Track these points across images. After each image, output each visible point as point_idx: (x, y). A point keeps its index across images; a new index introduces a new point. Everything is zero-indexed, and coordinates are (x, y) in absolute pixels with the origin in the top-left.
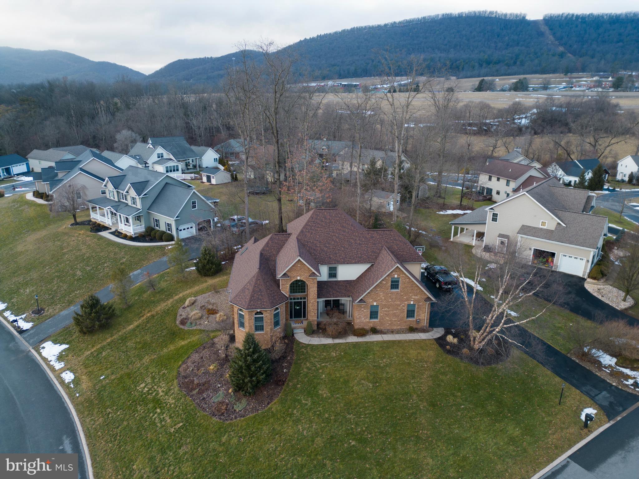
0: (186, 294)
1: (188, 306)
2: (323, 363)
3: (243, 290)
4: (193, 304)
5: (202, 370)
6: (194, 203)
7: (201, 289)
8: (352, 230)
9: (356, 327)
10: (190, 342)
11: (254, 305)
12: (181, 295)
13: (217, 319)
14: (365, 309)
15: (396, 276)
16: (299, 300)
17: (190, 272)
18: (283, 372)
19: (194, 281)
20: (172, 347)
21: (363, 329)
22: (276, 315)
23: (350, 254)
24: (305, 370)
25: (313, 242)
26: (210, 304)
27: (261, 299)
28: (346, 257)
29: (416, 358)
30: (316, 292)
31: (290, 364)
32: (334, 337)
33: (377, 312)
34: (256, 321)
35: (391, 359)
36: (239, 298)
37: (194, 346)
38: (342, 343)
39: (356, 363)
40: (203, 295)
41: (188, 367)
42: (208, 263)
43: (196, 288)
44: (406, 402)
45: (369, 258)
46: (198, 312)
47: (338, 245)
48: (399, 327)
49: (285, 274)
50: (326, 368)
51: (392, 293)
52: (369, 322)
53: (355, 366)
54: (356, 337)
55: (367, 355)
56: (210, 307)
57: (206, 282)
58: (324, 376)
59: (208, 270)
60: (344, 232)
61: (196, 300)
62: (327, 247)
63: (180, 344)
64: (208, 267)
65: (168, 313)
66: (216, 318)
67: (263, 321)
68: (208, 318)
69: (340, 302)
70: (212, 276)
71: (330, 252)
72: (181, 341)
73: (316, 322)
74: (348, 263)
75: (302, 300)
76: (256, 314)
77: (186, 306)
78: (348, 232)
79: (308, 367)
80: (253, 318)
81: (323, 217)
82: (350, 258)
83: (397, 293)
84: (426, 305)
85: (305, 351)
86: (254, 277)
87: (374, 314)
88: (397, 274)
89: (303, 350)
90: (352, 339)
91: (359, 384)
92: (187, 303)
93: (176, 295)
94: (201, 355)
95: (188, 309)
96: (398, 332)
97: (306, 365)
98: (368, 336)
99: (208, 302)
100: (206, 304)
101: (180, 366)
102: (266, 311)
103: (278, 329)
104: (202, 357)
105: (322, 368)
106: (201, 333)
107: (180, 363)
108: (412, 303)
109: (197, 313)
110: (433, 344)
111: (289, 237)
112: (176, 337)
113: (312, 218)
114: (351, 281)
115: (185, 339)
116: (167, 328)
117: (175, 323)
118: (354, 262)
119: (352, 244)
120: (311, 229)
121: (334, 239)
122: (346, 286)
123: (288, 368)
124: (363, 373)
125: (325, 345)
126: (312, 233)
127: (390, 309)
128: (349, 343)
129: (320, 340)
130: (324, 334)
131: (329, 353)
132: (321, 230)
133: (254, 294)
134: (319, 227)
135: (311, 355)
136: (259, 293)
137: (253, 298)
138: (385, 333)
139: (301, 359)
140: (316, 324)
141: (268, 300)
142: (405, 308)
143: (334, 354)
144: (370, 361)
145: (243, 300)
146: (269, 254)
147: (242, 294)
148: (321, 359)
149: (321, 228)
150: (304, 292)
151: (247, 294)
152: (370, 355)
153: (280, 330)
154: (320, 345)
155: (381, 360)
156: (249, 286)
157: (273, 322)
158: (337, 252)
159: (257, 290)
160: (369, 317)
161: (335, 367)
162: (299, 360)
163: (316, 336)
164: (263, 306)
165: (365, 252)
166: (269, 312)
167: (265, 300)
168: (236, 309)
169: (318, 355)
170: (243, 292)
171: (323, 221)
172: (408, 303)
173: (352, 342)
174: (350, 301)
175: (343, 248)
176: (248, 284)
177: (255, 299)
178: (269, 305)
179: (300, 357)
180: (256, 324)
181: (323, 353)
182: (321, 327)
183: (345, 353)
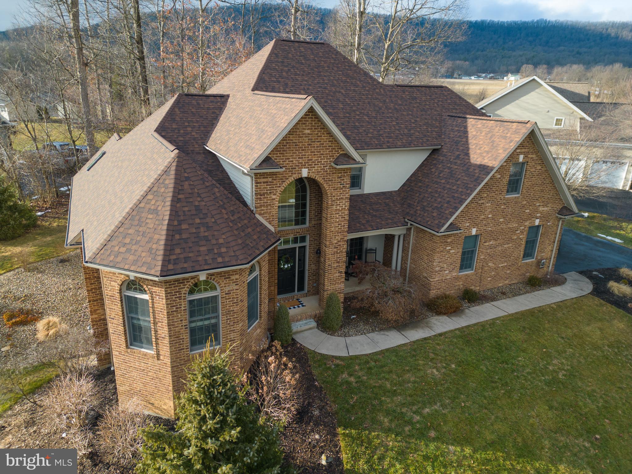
3: (135, 216)
8: (369, 83)
9: (433, 293)
11: (186, 259)
14: (453, 248)
15: (521, 159)
16: (291, 246)
18: (320, 465)
22: (252, 286)
23: (385, 128)
26: (14, 299)
27: (206, 239)
28: (381, 135)
32: (401, 326)
34: (191, 314)
45: (425, 136)
47: (354, 111)
48: (507, 282)
49: (269, 158)
51: (508, 202)
52: (457, 278)
53: (509, 395)
56: (15, 306)
66: (35, 332)
67: (215, 309)
68: (10, 335)
69: (365, 246)
73: (342, 296)
74: (389, 147)
75: (297, 245)
76: (191, 292)
78: (364, 87)
80: (184, 305)
81: (301, 56)
82: (391, 137)
83: (516, 202)
84: (558, 224)
85: (352, 379)
88: (524, 153)
89: (344, 376)
90: (443, 324)
96: (514, 292)
98: (467, 311)
102: (227, 276)
103: (255, 329)
105: (432, 422)
108: (537, 222)
110: (602, 305)
111: (224, 103)
113: (277, 56)
114: (391, 193)
119: (380, 109)
120: (281, 77)
123: (330, 445)
124: (542, 413)
127: (498, 241)
128: (446, 333)
129: (372, 340)
130: (367, 322)
131: (422, 373)
132: (306, 81)
133: (180, 224)
134: (299, 75)
135: (375, 387)
136: (198, 221)
137: (177, 237)
138: (493, 299)
139: (353, 406)
140: (342, 300)
141: (230, 239)
142: (523, 237)
143: (435, 371)
144: (528, 373)
145: (140, 249)
146: (182, 139)
147: (131, 231)
148: (411, 396)
149: (303, 75)
150: (304, 222)
151: (151, 226)
152: (518, 357)
153: (259, 331)
154: (382, 352)
155: (548, 364)
156: (153, 202)
157: (246, 311)
158: (357, 124)
159: (186, 209)
160: (458, 265)
161: (464, 412)
162: (348, 411)
163: (352, 332)
164: (220, 260)
165: (414, 125)
166: (237, 276)
167: (221, 241)
168: (113, 283)
169: (395, 385)
170: (136, 223)
171: (302, 64)
172: (530, 225)
173: (451, 331)
174: (399, 236)
175: (365, 117)
176: (150, 197)
177: (186, 241)
178: (238, 253)
179: (347, 402)
180: (193, 325)
181: (407, 376)
182: (358, 305)
183: (459, 364)
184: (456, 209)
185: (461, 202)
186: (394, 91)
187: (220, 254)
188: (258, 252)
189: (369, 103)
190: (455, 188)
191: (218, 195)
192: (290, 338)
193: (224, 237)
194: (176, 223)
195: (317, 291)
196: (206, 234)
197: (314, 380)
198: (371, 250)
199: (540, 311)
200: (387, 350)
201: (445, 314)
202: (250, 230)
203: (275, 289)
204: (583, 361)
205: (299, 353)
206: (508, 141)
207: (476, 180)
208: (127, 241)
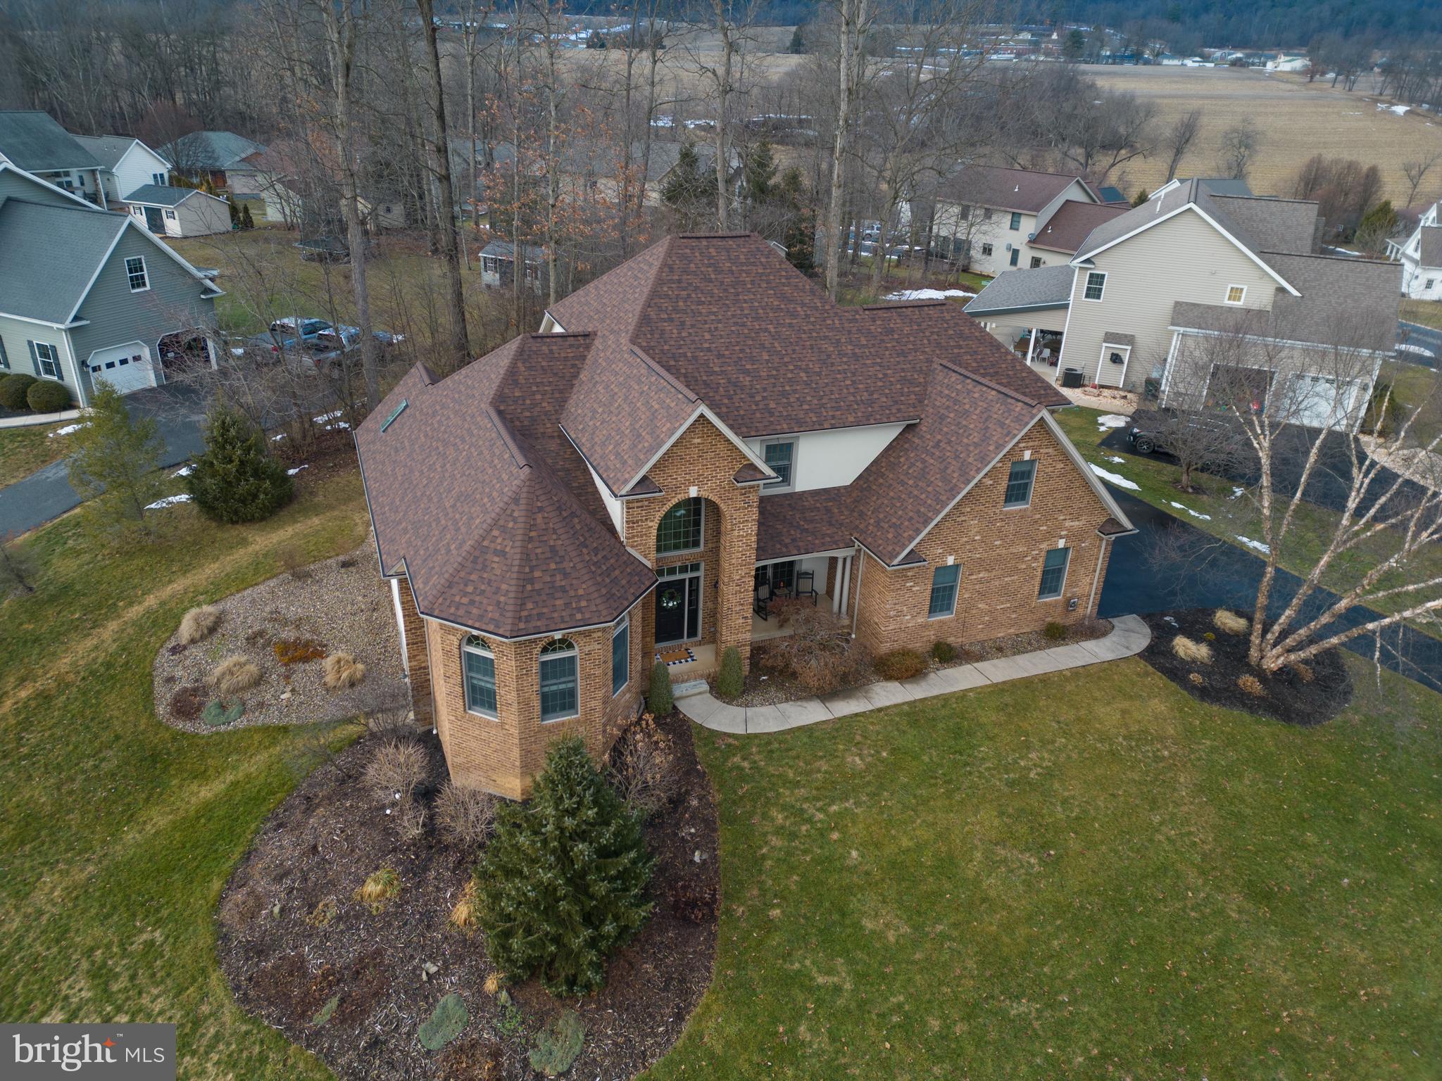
0: (172, 596)
1: (193, 641)
2: (833, 802)
3: (478, 557)
4: (212, 630)
5: (330, 905)
6: (135, 267)
7: (229, 569)
8: (816, 308)
9: (885, 648)
10: (235, 784)
11: (540, 616)
12: (151, 601)
13: (330, 679)
14: (916, 584)
15: (1027, 455)
16: (678, 577)
17: (170, 512)
18: (692, 862)
19: (195, 543)
20: (159, 819)
21: (905, 653)
22: (619, 642)
23: (832, 392)
24: (775, 841)
25: (695, 358)
26: (285, 623)
27: (563, 590)
28: (823, 406)
29: (1123, 731)
30: (754, 538)
31: (709, 825)
32: (826, 695)
33: (952, 588)
34: (544, 677)
35: (1050, 747)
36: (465, 594)
37: (257, 800)
38: (863, 714)
39: (949, 782)
40: (246, 593)
41: (258, 898)
42: (241, 472)
43: (209, 571)
44: (1178, 905)
45: (896, 402)
46: (243, 659)
47: (786, 364)
48: (1012, 631)
49: (644, 478)
50: (854, 823)
51: (1007, 518)
52: (925, 626)
53: (949, 795)
54: (897, 684)
55: (973, 747)
56: (289, 634)
57: (244, 542)
58: (854, 854)
59: (243, 501)
60: (794, 315)
61: (223, 612)
62: (747, 372)
63: (194, 800)
64: (243, 488)
65: (112, 677)
66: (321, 674)
67: (572, 672)
68: (287, 677)
69: (797, 568)
70: (263, 519)
71: (765, 390)
72: (194, 787)
73: (748, 648)
74: (833, 426)
75: (687, 576)
76: (545, 650)
77: (184, 642)
78: (807, 316)
79: (783, 827)
80: (535, 668)
81: (709, 266)
82: (838, 409)
83: (1023, 515)
84: (1100, 546)
85: (746, 764)
86: (516, 501)
87: (941, 598)
88: (1032, 448)
89: (737, 759)
90: (888, 694)
91: (992, 864)
92: (187, 628)
93: (131, 604)
94: (308, 838)
95: (196, 652)
96: (1016, 647)
97: (773, 820)
98: (932, 675)
99: (276, 618)
100: (269, 625)
101: (221, 899)
102: (587, 634)
103: (624, 694)
104: (315, 847)
105: (838, 822)
106: (274, 742)
107: (216, 885)
108: (1061, 544)
109: (242, 665)
110: (1147, 674)
111: (588, 347)
112: (165, 770)
113: (671, 269)
115: (211, 772)
116: (117, 738)
117: (153, 714)
118: (851, 419)
119: (829, 356)
120: (675, 310)
121: (767, 345)
122: (828, 510)
123: (707, 840)
124: (986, 820)
125: (808, 730)
126: (683, 323)
127: (994, 573)
128: (888, 708)
129: (783, 714)
130: (781, 687)
131: (838, 761)
132: (714, 313)
133: (532, 571)
134: (704, 303)
135: (773, 775)
136: (553, 566)
137: (529, 587)
138: (980, 658)
139: (741, 798)
140: (748, 655)
141: (593, 589)
142: (1039, 566)
143: (857, 759)
144: (988, 769)
145: (485, 601)
146: (528, 414)
147: (473, 577)
148: (817, 789)
149: (710, 303)
150: (696, 544)
151: (498, 572)
152: (980, 746)
153: (628, 696)
154: (791, 731)
155: (1021, 758)
156: (499, 540)
157: (610, 674)
158: (787, 388)
159: (539, 551)
160: (927, 608)
161: (882, 813)
162: (734, 802)
163: (757, 700)
164: (579, 616)
165: (880, 384)
166: (600, 634)
167: (581, 592)
168: (451, 637)
169: (801, 774)
170: (479, 567)
171: (710, 281)
172: (1050, 548)
173: (895, 706)
174: (845, 559)
175: (803, 374)
176: (495, 533)
177: (539, 592)
178: (601, 607)
179: (735, 792)
180: (546, 689)
181: (817, 764)
182: (770, 663)
183: (893, 751)
184: (918, 532)
185: (926, 522)
186: (856, 321)
187: (579, 609)
188: (626, 603)
189: (812, 347)
190: (923, 496)
191: (578, 527)
192: (670, 706)
193: (584, 586)
194: (527, 570)
195: (713, 638)
196: (563, 583)
197: (697, 763)
198: (807, 573)
199: (1041, 681)
200: (799, 728)
201: (897, 679)
202: (617, 572)
203: (651, 639)
204: (1075, 756)
205: (681, 726)
206: (1005, 432)
207: (952, 489)
208: (470, 589)
